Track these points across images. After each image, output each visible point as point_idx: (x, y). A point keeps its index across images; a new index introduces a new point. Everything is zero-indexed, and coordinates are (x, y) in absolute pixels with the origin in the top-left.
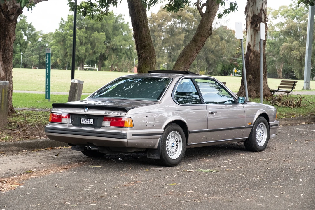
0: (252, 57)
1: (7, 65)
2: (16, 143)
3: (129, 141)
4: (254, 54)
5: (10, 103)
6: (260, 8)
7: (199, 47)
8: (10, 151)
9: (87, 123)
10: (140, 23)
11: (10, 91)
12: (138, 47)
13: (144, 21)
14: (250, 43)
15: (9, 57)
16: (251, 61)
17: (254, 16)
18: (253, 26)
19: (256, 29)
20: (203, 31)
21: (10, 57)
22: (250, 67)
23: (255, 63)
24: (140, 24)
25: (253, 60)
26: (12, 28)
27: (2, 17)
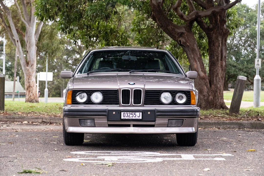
26: (214, 36)
27: (205, 27)
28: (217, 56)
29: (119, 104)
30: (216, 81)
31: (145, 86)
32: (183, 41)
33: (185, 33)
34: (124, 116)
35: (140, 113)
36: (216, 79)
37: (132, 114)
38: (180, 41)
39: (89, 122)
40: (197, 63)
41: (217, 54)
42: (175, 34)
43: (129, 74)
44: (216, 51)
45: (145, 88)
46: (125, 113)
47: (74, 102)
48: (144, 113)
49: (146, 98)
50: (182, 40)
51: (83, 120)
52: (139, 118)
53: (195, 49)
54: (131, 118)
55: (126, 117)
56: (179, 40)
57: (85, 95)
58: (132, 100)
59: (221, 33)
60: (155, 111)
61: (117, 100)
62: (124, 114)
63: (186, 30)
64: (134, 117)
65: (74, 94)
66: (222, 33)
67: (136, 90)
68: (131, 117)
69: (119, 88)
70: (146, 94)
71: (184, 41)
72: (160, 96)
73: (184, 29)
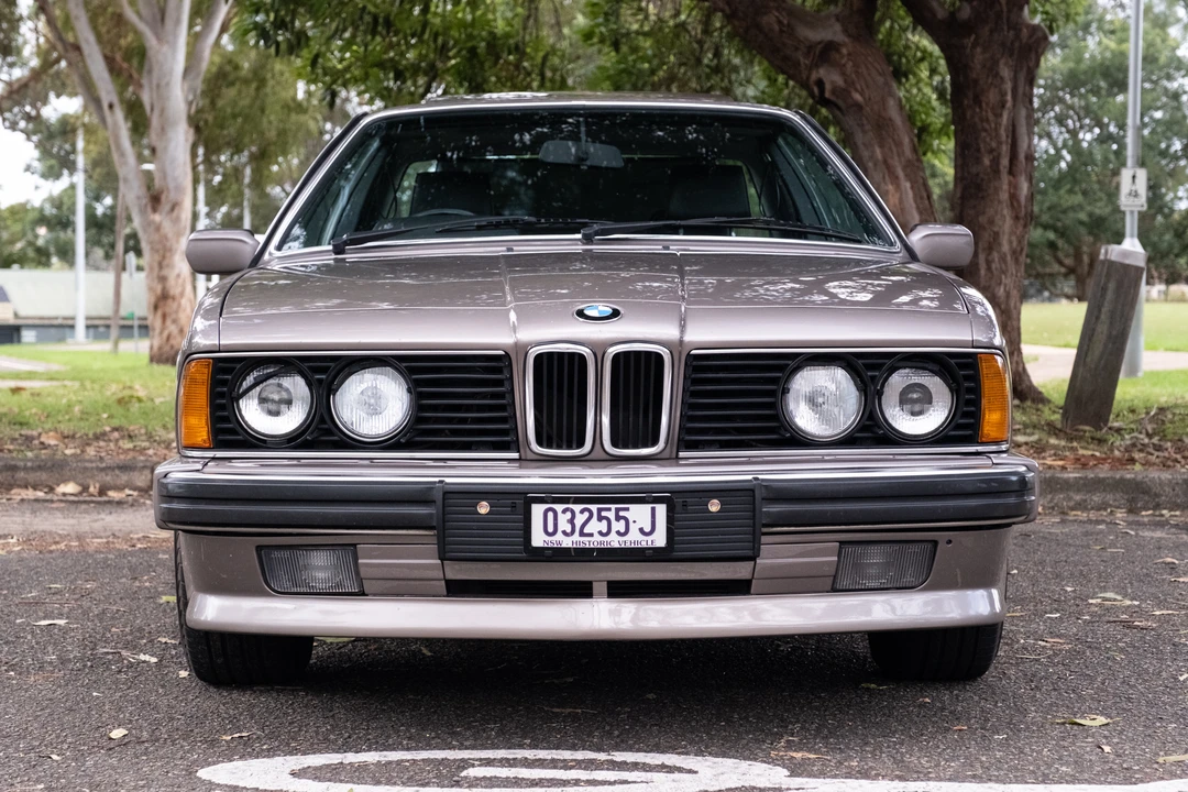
1: (975, 207)
15: (981, 175)
26: (979, 57)
27: (934, 15)
28: (991, 151)
29: (513, 445)
30: (989, 268)
31: (683, 328)
32: (832, 82)
33: (844, 45)
34: (550, 529)
35: (653, 510)
36: (989, 263)
37: (604, 514)
38: (820, 83)
39: (321, 566)
40: (898, 187)
41: (994, 145)
42: (797, 49)
43: (580, 248)
44: (986, 130)
45: (687, 338)
46: (559, 508)
47: (230, 434)
48: (679, 508)
49: (693, 407)
50: (831, 78)
51: (286, 554)
52: (650, 538)
53: (890, 119)
54: (595, 541)
55: (564, 533)
56: (814, 76)
57: (297, 385)
58: (599, 419)
59: (1012, 43)
60: (753, 491)
61: (504, 420)
62: (550, 515)
63: (845, 31)
64: (618, 533)
65: (224, 383)
66: (1017, 44)
67: (627, 354)
68: (597, 538)
69: (516, 345)
70: (695, 382)
71: (839, 81)
72: (786, 391)
73: (838, 27)
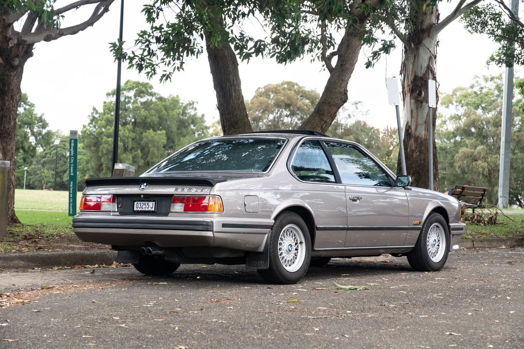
0: (414, 146)
1: (6, 142)
2: (22, 254)
3: (216, 235)
4: (417, 141)
5: (11, 206)
6: (425, 65)
7: (326, 122)
8: (13, 267)
9: (144, 209)
10: (228, 84)
11: (11, 186)
12: (225, 124)
13: (234, 80)
14: (410, 122)
15: (10, 129)
16: (411, 154)
17: (416, 78)
18: (415, 95)
19: (419, 99)
20: (333, 97)
21: (12, 128)
22: (410, 163)
23: (418, 156)
24: (228, 86)
25: (415, 151)
